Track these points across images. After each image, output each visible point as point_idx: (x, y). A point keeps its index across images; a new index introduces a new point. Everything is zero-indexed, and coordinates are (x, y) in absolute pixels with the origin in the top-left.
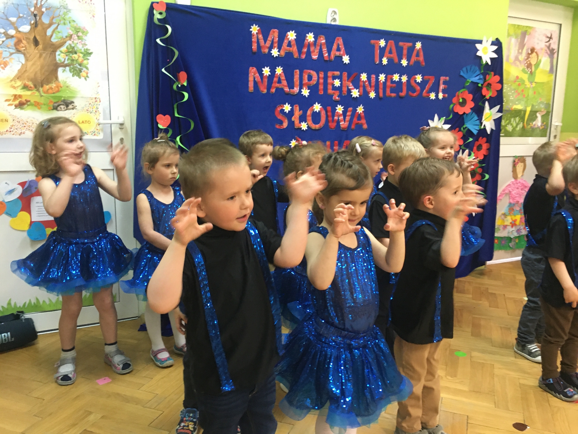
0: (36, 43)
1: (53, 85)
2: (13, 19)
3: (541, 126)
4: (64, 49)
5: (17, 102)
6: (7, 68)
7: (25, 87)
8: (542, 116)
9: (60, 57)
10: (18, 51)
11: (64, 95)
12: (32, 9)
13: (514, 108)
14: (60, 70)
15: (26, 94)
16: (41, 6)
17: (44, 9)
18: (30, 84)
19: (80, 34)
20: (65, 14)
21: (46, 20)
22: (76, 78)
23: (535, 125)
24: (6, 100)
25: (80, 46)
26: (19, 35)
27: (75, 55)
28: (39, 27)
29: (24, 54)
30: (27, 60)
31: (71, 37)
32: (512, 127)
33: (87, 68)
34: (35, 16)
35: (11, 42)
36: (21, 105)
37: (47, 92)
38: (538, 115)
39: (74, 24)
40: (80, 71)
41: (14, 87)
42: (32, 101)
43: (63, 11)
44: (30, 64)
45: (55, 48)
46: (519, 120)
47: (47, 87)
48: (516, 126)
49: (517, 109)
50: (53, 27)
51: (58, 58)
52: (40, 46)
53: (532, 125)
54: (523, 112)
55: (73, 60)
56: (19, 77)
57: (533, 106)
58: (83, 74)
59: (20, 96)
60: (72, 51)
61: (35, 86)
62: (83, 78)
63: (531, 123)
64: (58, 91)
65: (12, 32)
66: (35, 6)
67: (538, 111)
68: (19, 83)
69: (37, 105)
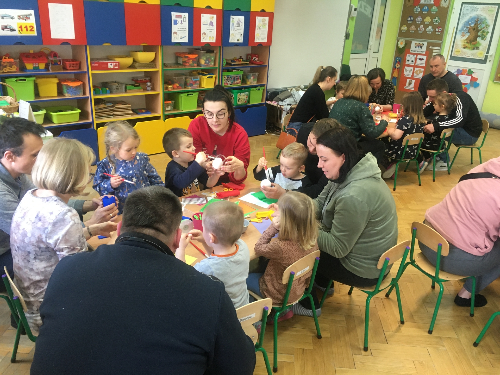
0: (474, 29)
1: (475, 42)
2: (470, 23)
4: (481, 31)
5: (464, 47)
6: (464, 37)
7: (467, 43)
9: (480, 34)
10: (469, 32)
11: (477, 45)
12: (476, 20)
14: (478, 38)
15: (467, 45)
16: (479, 19)
17: (479, 20)
18: (469, 42)
19: (487, 27)
20: (485, 20)
21: (479, 23)
22: (482, 40)
24: (462, 46)
25: (486, 30)
26: (470, 27)
27: (484, 33)
28: (476, 25)
29: (470, 33)
30: (470, 35)
31: (484, 28)
33: (486, 37)
34: (476, 21)
35: (468, 29)
36: (464, 48)
37: (472, 44)
39: (487, 24)
40: (484, 38)
41: (464, 42)
42: (468, 47)
43: (485, 19)
44: (471, 35)
45: (479, 31)
47: (473, 43)
50: (480, 25)
51: (479, 34)
52: (475, 31)
55: (483, 35)
56: (466, 39)
58: (485, 39)
59: (465, 45)
60: (484, 32)
61: (470, 42)
62: (484, 40)
64: (476, 44)
65: (469, 26)
66: (477, 19)
68: (466, 41)
69: (469, 48)
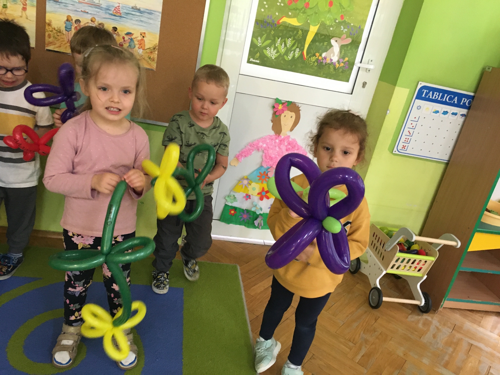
3: (339, 62)
8: (342, 47)
13: (285, 22)
23: (325, 58)
32: (278, 52)
38: (333, 41)
46: (293, 45)
48: (287, 53)
49: (289, 24)
53: (320, 58)
54: (300, 32)
57: (323, 25)
63: (317, 54)
67: (333, 37)
